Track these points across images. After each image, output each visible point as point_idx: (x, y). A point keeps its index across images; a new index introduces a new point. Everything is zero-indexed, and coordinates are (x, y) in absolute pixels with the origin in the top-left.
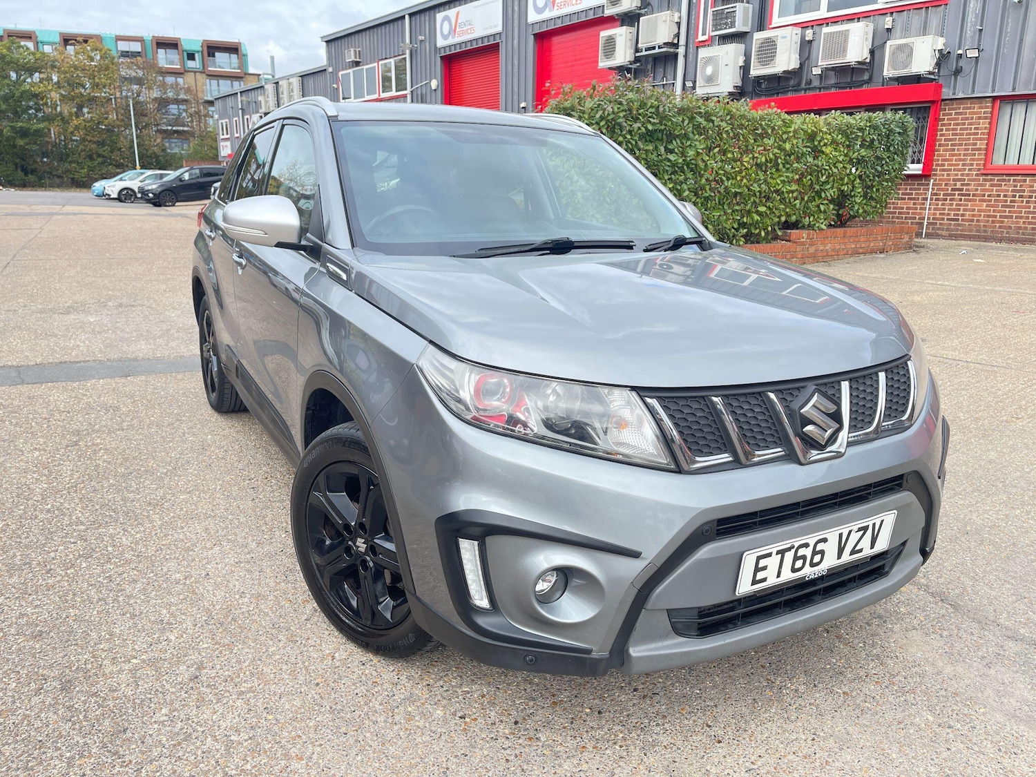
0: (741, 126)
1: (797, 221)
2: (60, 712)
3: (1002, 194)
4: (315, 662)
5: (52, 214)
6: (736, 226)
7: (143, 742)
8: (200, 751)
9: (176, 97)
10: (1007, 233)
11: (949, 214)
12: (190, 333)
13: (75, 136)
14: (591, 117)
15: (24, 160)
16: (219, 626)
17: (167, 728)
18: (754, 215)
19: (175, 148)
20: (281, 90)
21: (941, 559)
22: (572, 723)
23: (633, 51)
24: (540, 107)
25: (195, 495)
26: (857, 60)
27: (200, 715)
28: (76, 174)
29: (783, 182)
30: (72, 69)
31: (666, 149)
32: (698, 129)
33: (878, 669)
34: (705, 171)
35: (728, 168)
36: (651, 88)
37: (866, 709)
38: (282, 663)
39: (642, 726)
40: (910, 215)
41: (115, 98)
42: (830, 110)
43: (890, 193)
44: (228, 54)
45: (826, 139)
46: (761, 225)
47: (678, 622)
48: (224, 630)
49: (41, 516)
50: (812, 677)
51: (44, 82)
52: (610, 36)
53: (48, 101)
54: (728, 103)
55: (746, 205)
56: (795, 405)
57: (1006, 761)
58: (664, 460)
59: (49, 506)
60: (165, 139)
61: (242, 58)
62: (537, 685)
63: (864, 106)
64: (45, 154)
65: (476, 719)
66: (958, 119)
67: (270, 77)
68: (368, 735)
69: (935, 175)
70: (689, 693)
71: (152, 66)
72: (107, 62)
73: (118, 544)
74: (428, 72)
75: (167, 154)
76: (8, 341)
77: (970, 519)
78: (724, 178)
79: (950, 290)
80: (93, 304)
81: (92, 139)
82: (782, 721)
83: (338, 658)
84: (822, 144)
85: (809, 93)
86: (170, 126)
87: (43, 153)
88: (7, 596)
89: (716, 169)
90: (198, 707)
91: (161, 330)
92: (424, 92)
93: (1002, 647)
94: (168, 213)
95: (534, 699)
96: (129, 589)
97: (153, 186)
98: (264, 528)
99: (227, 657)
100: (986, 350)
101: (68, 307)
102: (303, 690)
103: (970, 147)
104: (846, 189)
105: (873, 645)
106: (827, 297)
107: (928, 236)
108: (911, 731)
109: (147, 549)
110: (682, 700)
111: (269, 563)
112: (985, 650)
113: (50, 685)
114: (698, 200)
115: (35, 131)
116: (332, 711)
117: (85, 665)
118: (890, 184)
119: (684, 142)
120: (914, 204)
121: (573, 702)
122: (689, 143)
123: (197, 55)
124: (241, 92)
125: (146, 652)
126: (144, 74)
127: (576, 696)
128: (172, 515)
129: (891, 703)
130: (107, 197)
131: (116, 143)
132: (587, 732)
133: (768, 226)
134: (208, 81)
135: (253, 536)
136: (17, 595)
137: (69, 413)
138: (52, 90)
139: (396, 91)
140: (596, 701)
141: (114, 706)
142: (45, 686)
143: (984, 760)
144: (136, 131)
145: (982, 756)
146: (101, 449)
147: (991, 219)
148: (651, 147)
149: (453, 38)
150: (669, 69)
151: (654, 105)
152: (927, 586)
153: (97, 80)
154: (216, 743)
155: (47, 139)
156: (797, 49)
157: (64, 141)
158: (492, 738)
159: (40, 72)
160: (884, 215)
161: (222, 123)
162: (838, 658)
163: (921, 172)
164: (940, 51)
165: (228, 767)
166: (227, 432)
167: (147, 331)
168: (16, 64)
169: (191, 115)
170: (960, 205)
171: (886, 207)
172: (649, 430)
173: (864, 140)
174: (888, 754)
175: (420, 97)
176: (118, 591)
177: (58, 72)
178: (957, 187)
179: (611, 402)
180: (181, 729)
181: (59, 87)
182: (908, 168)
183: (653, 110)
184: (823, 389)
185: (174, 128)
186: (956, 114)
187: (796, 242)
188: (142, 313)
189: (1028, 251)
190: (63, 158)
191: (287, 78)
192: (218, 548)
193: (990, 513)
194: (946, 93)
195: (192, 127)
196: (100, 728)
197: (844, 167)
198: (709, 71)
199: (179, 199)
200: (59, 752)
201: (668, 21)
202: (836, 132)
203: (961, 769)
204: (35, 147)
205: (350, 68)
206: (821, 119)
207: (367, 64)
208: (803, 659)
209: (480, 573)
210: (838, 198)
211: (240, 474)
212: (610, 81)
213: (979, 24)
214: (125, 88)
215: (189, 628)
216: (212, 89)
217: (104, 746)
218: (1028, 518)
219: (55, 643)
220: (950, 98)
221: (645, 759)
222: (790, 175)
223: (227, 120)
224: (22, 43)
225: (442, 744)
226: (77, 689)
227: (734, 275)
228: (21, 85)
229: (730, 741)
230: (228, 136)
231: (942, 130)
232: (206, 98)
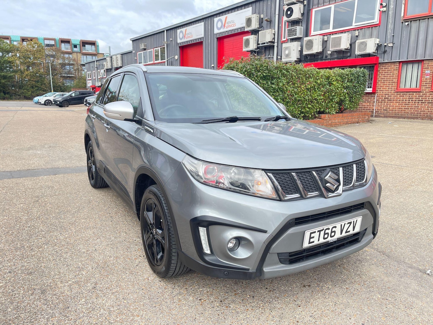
0: (300, 74)
1: (323, 111)
2: (42, 302)
3: (404, 100)
4: (141, 281)
5: (17, 111)
6: (299, 113)
7: (76, 312)
8: (99, 314)
9: (69, 63)
10: (407, 115)
11: (383, 108)
12: (80, 157)
13: (26, 78)
14: (241, 71)
15: (4, 88)
16: (102, 268)
17: (85, 306)
18: (307, 108)
19: (68, 83)
20: (113, 60)
21: (383, 239)
22: (243, 301)
23: (256, 44)
24: (221, 67)
25: (88, 220)
26: (345, 48)
27: (97, 301)
28: (26, 94)
29: (317, 95)
30: (26, 51)
31: (271, 83)
32: (284, 75)
33: (359, 279)
34: (287, 91)
35: (296, 90)
36: (265, 59)
37: (355, 294)
38: (128, 282)
39: (270, 301)
40: (368, 108)
41: (43, 63)
42: (335, 67)
43: (360, 100)
44: (91, 46)
45: (334, 79)
46: (309, 112)
47: (282, 258)
48: (104, 270)
49: (26, 229)
50: (334, 283)
51: (14, 57)
52: (247, 39)
53: (15, 64)
54: (295, 65)
55: (303, 105)
56: (322, 176)
57: (408, 311)
58: (275, 196)
59: (29, 225)
60: (64, 79)
61: (96, 47)
62: (229, 288)
63: (348, 66)
64: (13, 86)
65: (205, 300)
66: (385, 70)
67: (109, 55)
68: (164, 307)
69: (377, 92)
70: (287, 289)
71: (59, 50)
72: (40, 48)
73: (59, 239)
74: (174, 52)
75: (65, 86)
76: (5, 161)
77: (394, 224)
78: (294, 94)
79: (385, 138)
80: (39, 146)
81: (33, 80)
82: (323, 298)
83: (150, 279)
84: (332, 81)
85: (327, 61)
86: (66, 74)
87: (12, 86)
88: (16, 259)
89: (291, 90)
90: (96, 298)
91: (68, 156)
92: (172, 61)
93: (406, 270)
94: (66, 110)
95: (227, 293)
96: (65, 256)
97: (59, 99)
98: (117, 232)
99: (106, 280)
100: (399, 160)
101: (29, 148)
102: (137, 291)
103: (391, 81)
104: (342, 98)
105: (357, 271)
106: (336, 138)
107: (376, 116)
108: (372, 301)
109: (71, 240)
110: (284, 292)
111: (120, 245)
112: (400, 272)
113: (37, 292)
114: (284, 103)
115: (9, 76)
116: (149, 299)
117: (50, 284)
118: (359, 96)
119: (278, 80)
120: (370, 104)
121: (243, 293)
122: (280, 80)
123: (78, 46)
124: (96, 61)
125: (74, 279)
126: (56, 54)
127: (244, 291)
128: (79, 227)
129: (364, 291)
130: (40, 103)
131: (43, 82)
132: (249, 304)
133: (312, 113)
134: (82, 56)
135: (113, 235)
136: (20, 259)
137: (33, 189)
138: (17, 60)
139: (161, 60)
140: (251, 293)
141: (63, 299)
142: (35, 292)
143: (400, 311)
144: (52, 76)
145: (399, 310)
146: (48, 203)
147: (400, 110)
148: (265, 82)
149: (184, 39)
150: (271, 52)
151: (266, 66)
152: (377, 249)
153: (36, 56)
154: (105, 311)
155: (14, 80)
156: (321, 44)
157: (21, 81)
158: (212, 307)
159: (12, 53)
160: (358, 108)
161: (88, 73)
162: (344, 275)
163: (371, 92)
164: (378, 44)
165: (110, 320)
166: (98, 195)
167: (62, 157)
168: (2, 49)
169: (75, 70)
170: (388, 104)
171: (358, 105)
172: (269, 185)
173: (349, 79)
174: (364, 309)
175: (171, 64)
176: (61, 256)
177: (19, 52)
178: (386, 97)
179: (255, 175)
180: (91, 306)
181: (20, 58)
182: (366, 90)
183: (266, 68)
184: (333, 170)
185: (68, 75)
186: (385, 68)
187: (324, 119)
188: (59, 150)
189: (415, 122)
190: (20, 87)
191: (116, 55)
192: (99, 240)
193: (401, 221)
194: (381, 60)
195: (75, 75)
196: (58, 307)
197: (341, 90)
198: (287, 52)
199: (70, 104)
200: (43, 316)
201: (270, 33)
202: (337, 76)
203: (391, 314)
204: (9, 83)
205: (142, 51)
206: (331, 71)
207: (149, 50)
208: (330, 276)
209: (207, 240)
210: (339, 102)
211: (106, 212)
212: (248, 56)
213: (392, 33)
214: (48, 59)
215: (90, 269)
216: (84, 60)
217: (61, 313)
218: (416, 223)
219: (37, 276)
220: (382, 62)
221: (271, 313)
222: (320, 93)
223: (90, 72)
224: (5, 41)
225: (193, 309)
226: (48, 293)
227: (299, 130)
228: (4, 58)
229: (303, 306)
230: (91, 78)
231: (379, 75)
232: (81, 63)
